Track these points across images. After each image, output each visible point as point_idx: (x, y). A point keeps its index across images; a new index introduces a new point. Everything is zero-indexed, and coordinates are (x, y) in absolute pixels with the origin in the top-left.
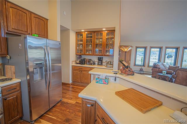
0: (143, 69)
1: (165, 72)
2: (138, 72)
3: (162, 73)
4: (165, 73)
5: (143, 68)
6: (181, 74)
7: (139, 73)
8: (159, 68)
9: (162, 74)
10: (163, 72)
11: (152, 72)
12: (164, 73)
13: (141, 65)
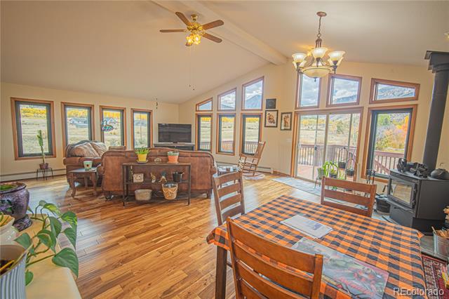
0: (47, 164)
1: (90, 163)
2: (34, 176)
3: (83, 167)
4: (90, 166)
5: (48, 160)
6: (110, 162)
7: (37, 179)
8: (81, 157)
9: (83, 171)
10: (86, 163)
11: (68, 169)
12: (88, 165)
13: (40, 155)
